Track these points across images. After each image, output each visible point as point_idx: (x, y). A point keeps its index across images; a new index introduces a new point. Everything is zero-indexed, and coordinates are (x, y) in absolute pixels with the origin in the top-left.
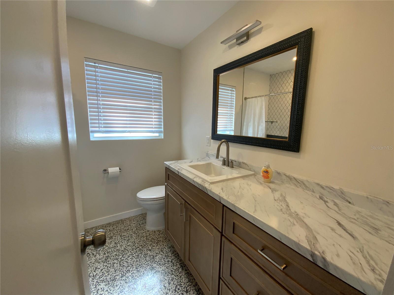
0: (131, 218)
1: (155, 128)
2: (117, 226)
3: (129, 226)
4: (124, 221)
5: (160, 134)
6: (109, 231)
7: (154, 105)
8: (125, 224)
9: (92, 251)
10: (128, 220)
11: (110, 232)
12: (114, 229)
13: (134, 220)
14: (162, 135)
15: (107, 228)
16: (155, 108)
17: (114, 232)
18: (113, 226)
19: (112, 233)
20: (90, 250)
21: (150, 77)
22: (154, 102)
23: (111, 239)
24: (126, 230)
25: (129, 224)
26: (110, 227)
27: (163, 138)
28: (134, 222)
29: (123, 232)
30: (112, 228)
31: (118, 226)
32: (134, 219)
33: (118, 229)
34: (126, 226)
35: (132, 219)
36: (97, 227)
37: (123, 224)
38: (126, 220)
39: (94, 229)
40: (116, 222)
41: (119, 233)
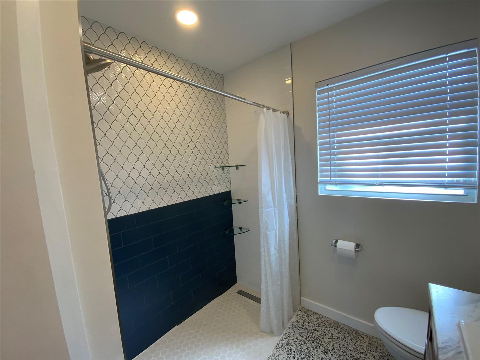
0: (374, 340)
1: (450, 176)
2: (346, 337)
3: (362, 353)
4: (360, 338)
5: (469, 191)
6: (330, 335)
7: (452, 122)
8: (358, 343)
9: (296, 351)
10: (368, 339)
11: (330, 340)
12: (338, 338)
13: (377, 347)
14: (476, 192)
15: (331, 329)
16: (452, 130)
17: (335, 345)
18: (339, 333)
19: (331, 344)
20: (295, 346)
21: (443, 60)
22: (452, 115)
23: (326, 353)
24: (353, 356)
25: (365, 349)
26: (336, 330)
27: (476, 202)
28: (374, 353)
29: (347, 356)
30: (337, 335)
31: (347, 339)
32: (379, 348)
33: (343, 344)
34: (357, 350)
35: (376, 344)
36: (321, 317)
37: (354, 341)
38: (364, 338)
39: (316, 316)
40: (347, 328)
41: (341, 353)
